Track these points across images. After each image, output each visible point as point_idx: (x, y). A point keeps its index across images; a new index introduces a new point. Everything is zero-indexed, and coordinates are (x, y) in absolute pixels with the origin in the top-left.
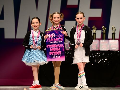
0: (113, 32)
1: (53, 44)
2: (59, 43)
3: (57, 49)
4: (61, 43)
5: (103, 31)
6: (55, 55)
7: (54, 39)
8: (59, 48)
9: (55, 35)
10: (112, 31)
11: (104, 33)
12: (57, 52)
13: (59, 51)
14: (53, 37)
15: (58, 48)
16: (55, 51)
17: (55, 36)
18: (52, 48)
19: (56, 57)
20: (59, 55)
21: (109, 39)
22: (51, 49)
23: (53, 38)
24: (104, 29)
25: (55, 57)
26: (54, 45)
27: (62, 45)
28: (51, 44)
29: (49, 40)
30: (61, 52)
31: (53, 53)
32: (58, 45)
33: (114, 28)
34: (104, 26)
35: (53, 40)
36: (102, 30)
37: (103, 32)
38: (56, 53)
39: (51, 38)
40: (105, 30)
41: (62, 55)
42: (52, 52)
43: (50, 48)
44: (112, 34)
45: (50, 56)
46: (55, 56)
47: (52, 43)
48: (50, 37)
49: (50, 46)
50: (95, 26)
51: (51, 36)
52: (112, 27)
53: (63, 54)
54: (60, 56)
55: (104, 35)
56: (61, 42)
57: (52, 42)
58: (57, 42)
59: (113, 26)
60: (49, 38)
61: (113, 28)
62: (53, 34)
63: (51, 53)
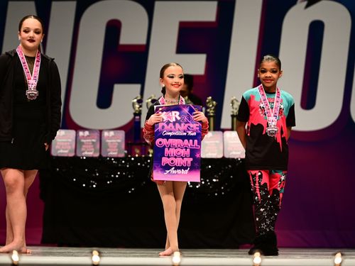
0: (233, 112)
1: (174, 137)
2: (188, 137)
3: (182, 152)
4: (193, 138)
5: (208, 110)
6: (175, 166)
7: (177, 124)
8: (188, 150)
9: (180, 116)
10: (232, 110)
11: (212, 114)
12: (183, 158)
13: (186, 157)
14: (174, 120)
15: (186, 148)
16: (176, 157)
17: (179, 118)
18: (169, 148)
19: (179, 171)
20: (185, 168)
21: (223, 131)
22: (166, 149)
23: (174, 123)
24: (211, 106)
25: (175, 172)
26: (176, 140)
27: (196, 141)
28: (168, 137)
29: (163, 127)
30: (191, 159)
31: (172, 162)
32: (186, 141)
33: (235, 101)
34: (210, 98)
35: (173, 127)
36: (207, 108)
37: (209, 113)
38: (178, 161)
39: (168, 123)
40: (213, 108)
41: (193, 168)
42: (169, 157)
43: (165, 147)
44: (230, 118)
45: (162, 167)
46: (177, 168)
47: (170, 134)
48: (165, 119)
49: (164, 141)
50: (189, 98)
51: (170, 117)
52: (232, 99)
53: (196, 164)
54: (187, 171)
55: (212, 119)
56: (195, 134)
57: (171, 131)
58: (185, 134)
59: (234, 98)
60: (163, 122)
61: (233, 103)
62: (174, 112)
63: (165, 160)
